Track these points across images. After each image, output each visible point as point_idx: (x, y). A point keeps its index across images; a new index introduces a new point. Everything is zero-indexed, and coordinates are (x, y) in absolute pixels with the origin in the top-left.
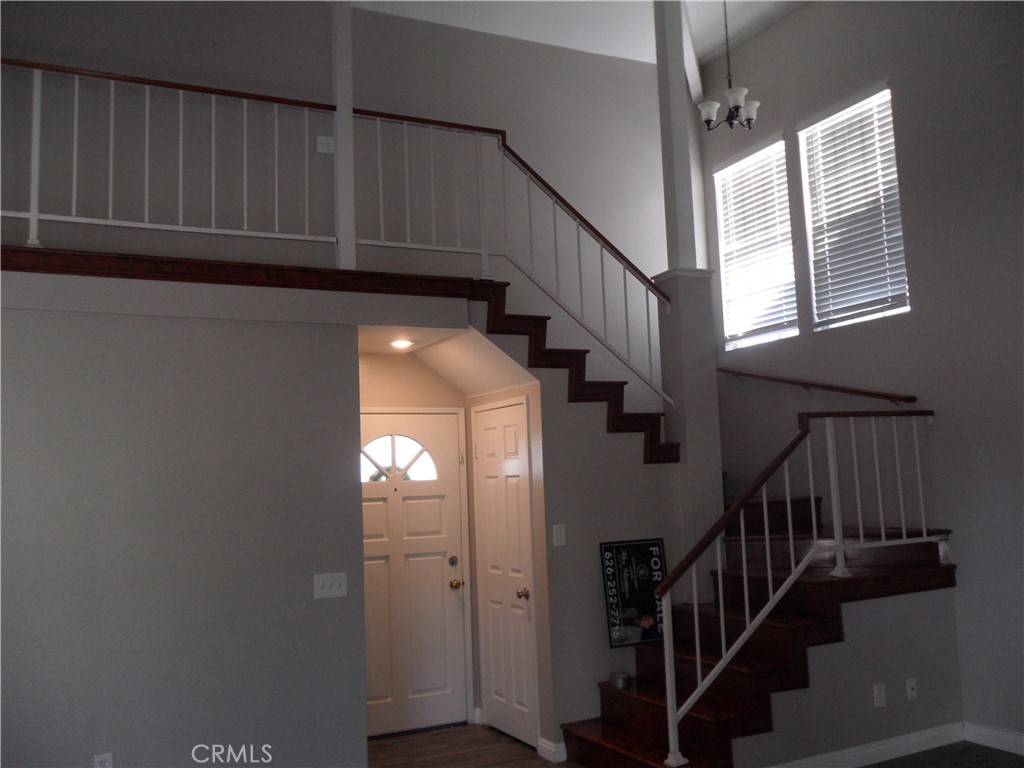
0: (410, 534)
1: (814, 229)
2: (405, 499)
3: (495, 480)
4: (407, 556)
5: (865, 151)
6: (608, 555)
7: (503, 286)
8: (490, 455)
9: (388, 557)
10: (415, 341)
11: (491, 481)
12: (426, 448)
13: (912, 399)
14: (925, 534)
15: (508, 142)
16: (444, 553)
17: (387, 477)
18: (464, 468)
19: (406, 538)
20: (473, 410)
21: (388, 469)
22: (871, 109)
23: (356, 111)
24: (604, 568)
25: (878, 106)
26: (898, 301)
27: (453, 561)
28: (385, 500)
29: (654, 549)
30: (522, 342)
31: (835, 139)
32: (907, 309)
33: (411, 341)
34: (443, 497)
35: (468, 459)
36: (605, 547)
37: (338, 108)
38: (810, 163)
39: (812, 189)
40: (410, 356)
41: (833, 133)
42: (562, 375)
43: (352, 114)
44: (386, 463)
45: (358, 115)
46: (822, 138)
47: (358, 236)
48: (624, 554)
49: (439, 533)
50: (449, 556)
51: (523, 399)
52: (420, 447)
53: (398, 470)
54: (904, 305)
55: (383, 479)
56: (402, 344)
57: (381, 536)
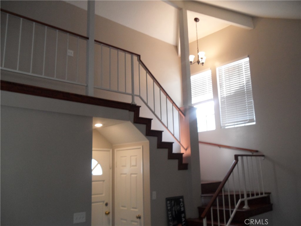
1: (221, 97)
3: (125, 175)
5: (239, 75)
6: (168, 202)
7: (138, 107)
8: (123, 166)
10: (104, 125)
11: (123, 176)
12: (99, 163)
13: (257, 151)
14: (260, 194)
15: (141, 59)
16: (103, 202)
18: (111, 170)
20: (115, 150)
22: (242, 63)
24: (167, 207)
25: (244, 62)
26: (251, 121)
27: (107, 204)
29: (181, 200)
30: (144, 126)
31: (229, 71)
32: (254, 123)
33: (102, 124)
34: (104, 181)
35: (113, 167)
36: (167, 199)
37: (89, 39)
38: (220, 78)
39: (220, 86)
41: (228, 69)
42: (155, 139)
43: (94, 42)
45: (96, 42)
46: (224, 70)
48: (173, 202)
49: (102, 194)
50: (105, 203)
51: (141, 147)
52: (97, 163)
54: (253, 122)
56: (99, 125)
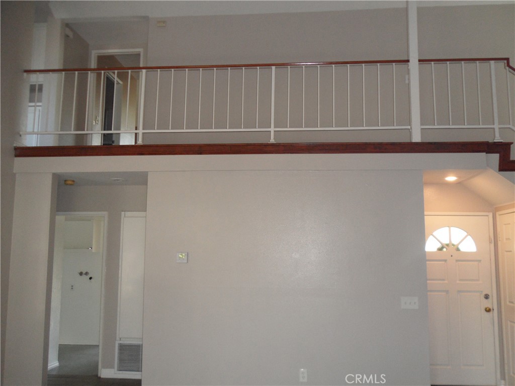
0: (460, 280)
2: (457, 261)
3: (510, 253)
4: (459, 292)
8: (507, 239)
9: (448, 291)
10: (459, 177)
11: (508, 254)
12: (469, 234)
15: (510, 62)
16: (481, 292)
17: (447, 249)
18: (493, 245)
19: (458, 282)
20: (498, 213)
21: (447, 245)
23: (420, 61)
27: (487, 297)
28: (445, 261)
33: (457, 177)
34: (480, 261)
35: (495, 241)
40: (458, 184)
43: (417, 62)
44: (446, 241)
45: (421, 63)
47: (422, 124)
49: (478, 280)
50: (484, 294)
52: (466, 234)
53: (453, 245)
55: (445, 250)
56: (451, 178)
57: (444, 280)
